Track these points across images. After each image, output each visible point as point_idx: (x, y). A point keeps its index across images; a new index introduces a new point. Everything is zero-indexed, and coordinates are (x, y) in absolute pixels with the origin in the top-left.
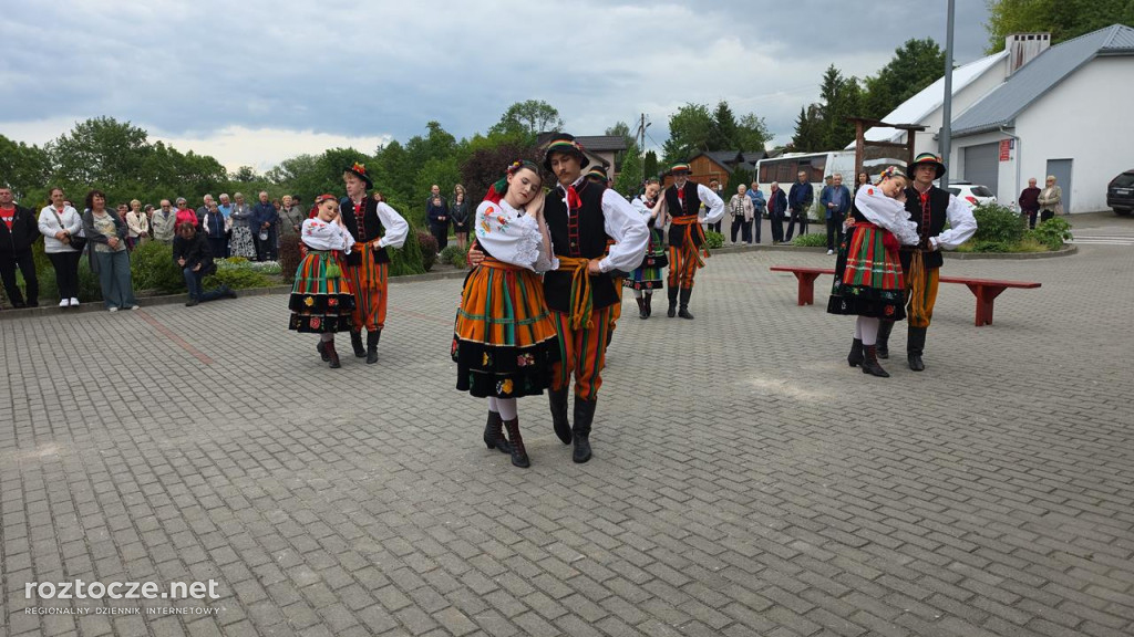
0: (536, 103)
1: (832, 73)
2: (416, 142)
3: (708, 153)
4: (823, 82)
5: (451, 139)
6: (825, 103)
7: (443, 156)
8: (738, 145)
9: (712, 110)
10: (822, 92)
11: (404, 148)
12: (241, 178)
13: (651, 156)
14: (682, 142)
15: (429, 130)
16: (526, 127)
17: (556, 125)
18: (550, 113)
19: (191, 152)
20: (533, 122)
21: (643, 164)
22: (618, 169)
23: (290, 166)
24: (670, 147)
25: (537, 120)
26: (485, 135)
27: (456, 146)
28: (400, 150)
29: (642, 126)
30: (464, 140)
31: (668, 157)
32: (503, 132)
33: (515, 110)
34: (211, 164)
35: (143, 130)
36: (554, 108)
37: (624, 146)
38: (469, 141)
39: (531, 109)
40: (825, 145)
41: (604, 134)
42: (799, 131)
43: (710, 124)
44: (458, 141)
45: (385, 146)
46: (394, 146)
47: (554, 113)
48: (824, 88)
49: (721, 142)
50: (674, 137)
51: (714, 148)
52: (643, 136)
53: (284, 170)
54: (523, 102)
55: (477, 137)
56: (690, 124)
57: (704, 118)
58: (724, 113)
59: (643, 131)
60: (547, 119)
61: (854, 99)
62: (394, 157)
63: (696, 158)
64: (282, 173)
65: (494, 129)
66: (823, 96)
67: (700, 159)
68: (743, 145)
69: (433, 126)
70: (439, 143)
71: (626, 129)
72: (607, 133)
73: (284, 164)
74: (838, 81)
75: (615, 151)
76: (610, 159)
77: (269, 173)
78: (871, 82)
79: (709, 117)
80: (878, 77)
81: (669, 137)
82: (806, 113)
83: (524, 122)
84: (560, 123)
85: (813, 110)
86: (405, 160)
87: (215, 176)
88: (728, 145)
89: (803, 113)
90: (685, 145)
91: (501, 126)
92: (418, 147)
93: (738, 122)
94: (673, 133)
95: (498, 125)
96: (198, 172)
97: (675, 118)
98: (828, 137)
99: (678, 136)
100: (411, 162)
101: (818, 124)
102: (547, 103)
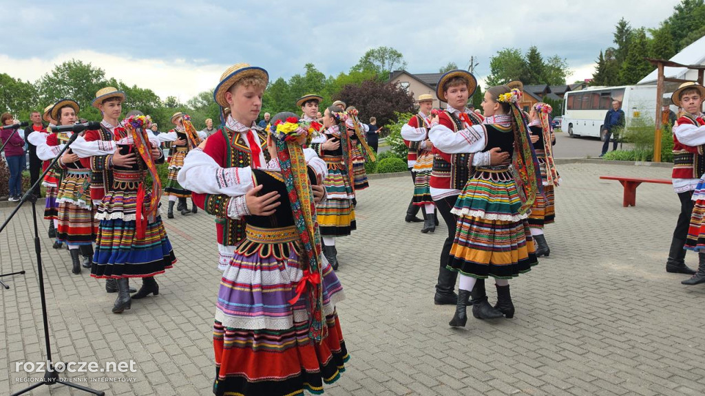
0: (386, 49)
1: (623, 24)
2: (297, 79)
4: (615, 31)
5: (322, 76)
6: (616, 46)
7: (316, 89)
8: (545, 80)
9: (524, 55)
10: (615, 38)
11: (288, 83)
12: (169, 105)
14: (500, 78)
15: (306, 70)
16: (378, 67)
17: (401, 65)
18: (396, 56)
19: (135, 86)
20: (383, 63)
23: (205, 97)
24: (491, 82)
25: (386, 61)
26: (347, 73)
27: (327, 82)
28: (287, 85)
29: (471, 66)
30: (331, 77)
32: (361, 71)
33: (368, 55)
34: (150, 95)
35: (102, 69)
36: (399, 52)
38: (335, 77)
39: (382, 54)
40: (619, 80)
41: (439, 72)
42: (599, 69)
43: (523, 64)
44: (327, 78)
47: (400, 56)
48: (616, 36)
49: (532, 77)
50: (494, 74)
51: (527, 82)
53: (200, 99)
54: (376, 48)
55: (342, 75)
56: (506, 63)
57: (519, 59)
58: (534, 56)
60: (394, 60)
62: (280, 90)
64: (199, 102)
65: (354, 69)
66: (616, 41)
68: (549, 80)
69: (309, 66)
70: (313, 79)
72: (441, 71)
73: (200, 95)
74: (627, 30)
77: (190, 102)
78: (656, 31)
79: (522, 58)
80: (661, 27)
81: (490, 74)
82: (604, 55)
83: (377, 63)
84: (404, 64)
85: (610, 52)
86: (288, 92)
87: (152, 103)
88: (537, 79)
89: (601, 56)
90: (503, 80)
91: (359, 66)
92: (297, 82)
93: (545, 62)
94: (493, 70)
95: (357, 65)
96: (141, 101)
97: (495, 59)
98: (621, 74)
99: (497, 73)
100: (292, 94)
101: (613, 63)
102: (395, 49)
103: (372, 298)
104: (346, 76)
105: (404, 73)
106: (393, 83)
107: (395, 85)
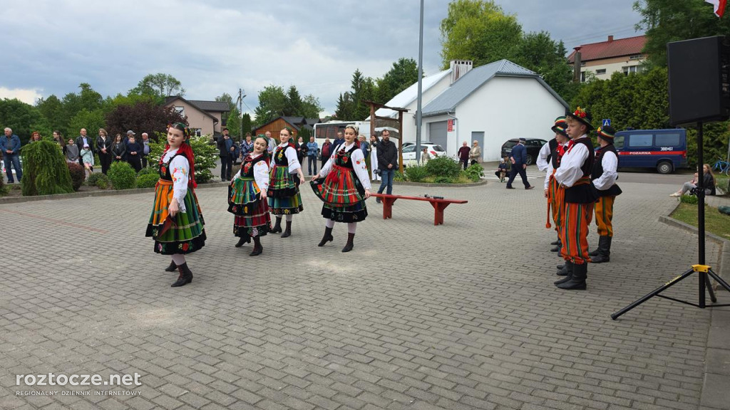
0: (164, 76)
1: (358, 74)
2: (71, 97)
3: (284, 117)
4: (353, 79)
5: (99, 96)
6: (354, 91)
7: (92, 109)
8: (303, 114)
9: (286, 91)
10: (352, 85)
11: (61, 100)
13: (247, 117)
14: (267, 109)
15: (81, 89)
16: (157, 92)
17: (179, 92)
18: (175, 83)
20: (162, 88)
21: (241, 122)
22: (224, 124)
24: (259, 112)
25: (165, 87)
26: (125, 94)
27: (103, 102)
28: (58, 102)
29: (240, 97)
30: (109, 98)
31: (258, 118)
32: (140, 94)
33: (147, 80)
36: (177, 80)
37: (228, 109)
38: (113, 98)
39: (160, 80)
40: (354, 116)
41: (215, 100)
42: (340, 107)
43: (285, 99)
44: (104, 98)
45: (45, 99)
46: (53, 100)
47: (178, 83)
48: (353, 83)
49: (292, 110)
50: (262, 105)
51: (288, 115)
52: (241, 103)
54: (154, 74)
55: (119, 96)
56: (272, 97)
57: (281, 95)
58: (293, 93)
59: (241, 100)
60: (172, 87)
61: (370, 91)
62: (54, 107)
63: (276, 120)
65: (133, 91)
66: (353, 87)
67: (279, 121)
68: (306, 113)
69: (85, 86)
70: (89, 99)
71: (230, 98)
72: (217, 99)
74: (361, 79)
75: (222, 112)
76: (218, 117)
78: (380, 81)
79: (284, 94)
80: (383, 79)
81: (259, 105)
82: (343, 96)
83: (155, 88)
84: (183, 91)
85: (347, 95)
86: (61, 109)
88: (297, 113)
89: (341, 97)
90: (269, 111)
91: (137, 90)
92: (72, 101)
93: (303, 98)
94: (261, 103)
97: (262, 93)
98: (356, 113)
99: (265, 105)
100: (67, 112)
101: (350, 104)
102: (173, 76)
104: (123, 97)
105: (179, 98)
106: (169, 106)
107: (170, 109)
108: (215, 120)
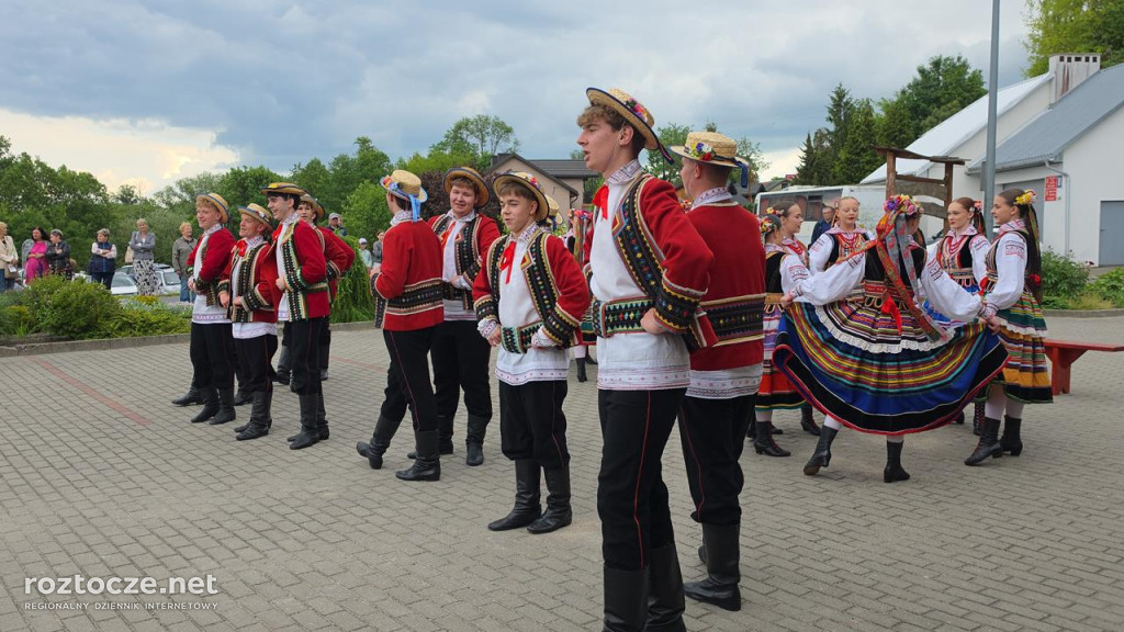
0: (487, 119)
1: (841, 94)
2: (343, 162)
4: (830, 103)
5: (384, 158)
6: (832, 127)
7: (374, 178)
10: (828, 115)
11: (327, 168)
12: (123, 199)
15: (357, 147)
16: (475, 146)
17: (511, 145)
18: (504, 130)
19: (64, 167)
20: (483, 141)
23: (186, 187)
25: (487, 138)
26: (425, 154)
28: (322, 170)
30: (399, 160)
32: (447, 152)
33: (459, 127)
34: (89, 183)
36: (508, 125)
38: (406, 161)
39: (481, 126)
40: (834, 177)
42: (806, 160)
45: (303, 166)
46: (315, 166)
47: (509, 131)
48: (831, 111)
50: (652, 163)
53: (178, 190)
54: (472, 116)
55: (417, 157)
60: (500, 137)
61: (869, 124)
62: (315, 179)
64: (175, 195)
65: (436, 148)
66: (831, 119)
69: (364, 142)
70: (369, 162)
72: (573, 156)
73: (179, 183)
74: (847, 103)
75: (585, 178)
76: (579, 187)
77: (159, 194)
78: (888, 106)
80: (895, 99)
82: (812, 139)
83: (472, 140)
84: (516, 143)
85: (820, 136)
86: (327, 182)
87: (92, 196)
89: (809, 140)
91: (444, 145)
92: (343, 167)
95: (442, 143)
96: (72, 190)
98: (837, 169)
99: (657, 161)
100: (335, 186)
101: (826, 152)
102: (501, 119)
103: (448, 515)
104: (423, 159)
105: (514, 157)
108: (573, 194)
